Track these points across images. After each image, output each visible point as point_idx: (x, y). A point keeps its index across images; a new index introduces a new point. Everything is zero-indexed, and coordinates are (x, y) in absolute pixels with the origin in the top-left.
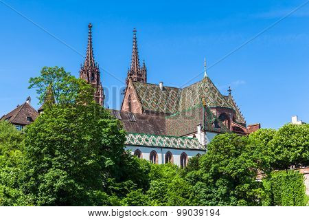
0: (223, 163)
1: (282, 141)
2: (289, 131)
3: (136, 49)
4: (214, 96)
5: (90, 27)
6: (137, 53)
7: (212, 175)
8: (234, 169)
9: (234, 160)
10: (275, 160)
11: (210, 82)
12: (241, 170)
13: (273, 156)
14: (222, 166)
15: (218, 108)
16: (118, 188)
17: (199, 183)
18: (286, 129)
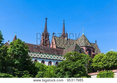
0: (69, 64)
1: (107, 58)
2: (110, 54)
3: (64, 27)
4: (85, 42)
5: (46, 19)
6: (64, 29)
7: (64, 70)
8: (73, 67)
9: (74, 63)
10: (103, 67)
11: (85, 36)
12: (76, 68)
13: (102, 64)
14: (68, 65)
15: (86, 47)
16: (18, 73)
17: (59, 73)
18: (109, 53)
